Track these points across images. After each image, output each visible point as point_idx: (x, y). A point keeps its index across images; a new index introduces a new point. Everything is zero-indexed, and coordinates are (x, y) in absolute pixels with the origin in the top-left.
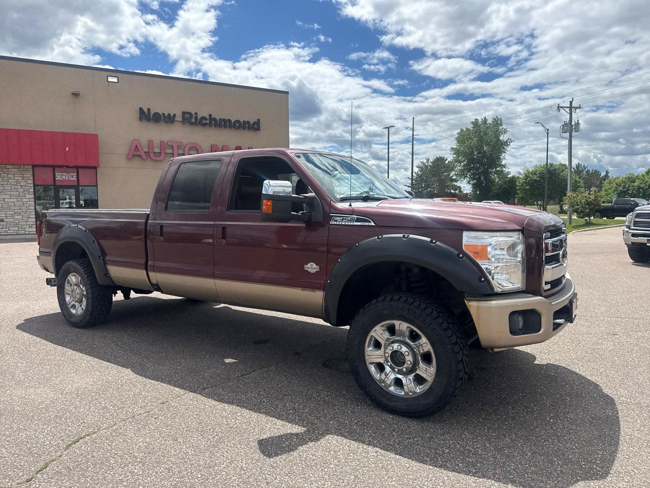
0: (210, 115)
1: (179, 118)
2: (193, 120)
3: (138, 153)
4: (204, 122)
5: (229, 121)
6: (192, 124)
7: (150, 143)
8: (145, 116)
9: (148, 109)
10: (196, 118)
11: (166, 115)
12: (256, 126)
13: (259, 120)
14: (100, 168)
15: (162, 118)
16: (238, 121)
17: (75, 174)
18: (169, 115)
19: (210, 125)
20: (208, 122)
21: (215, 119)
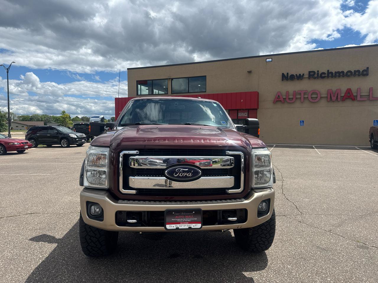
0: (328, 71)
1: (306, 76)
2: (316, 76)
3: (280, 99)
4: (323, 75)
5: (343, 72)
6: (315, 78)
7: (287, 93)
8: (285, 77)
9: (287, 73)
10: (318, 74)
11: (298, 75)
12: (365, 73)
13: (368, 68)
14: (259, 109)
15: (296, 77)
16: (350, 72)
17: (247, 113)
18: (300, 75)
19: (328, 77)
20: (326, 75)
21: (332, 73)
